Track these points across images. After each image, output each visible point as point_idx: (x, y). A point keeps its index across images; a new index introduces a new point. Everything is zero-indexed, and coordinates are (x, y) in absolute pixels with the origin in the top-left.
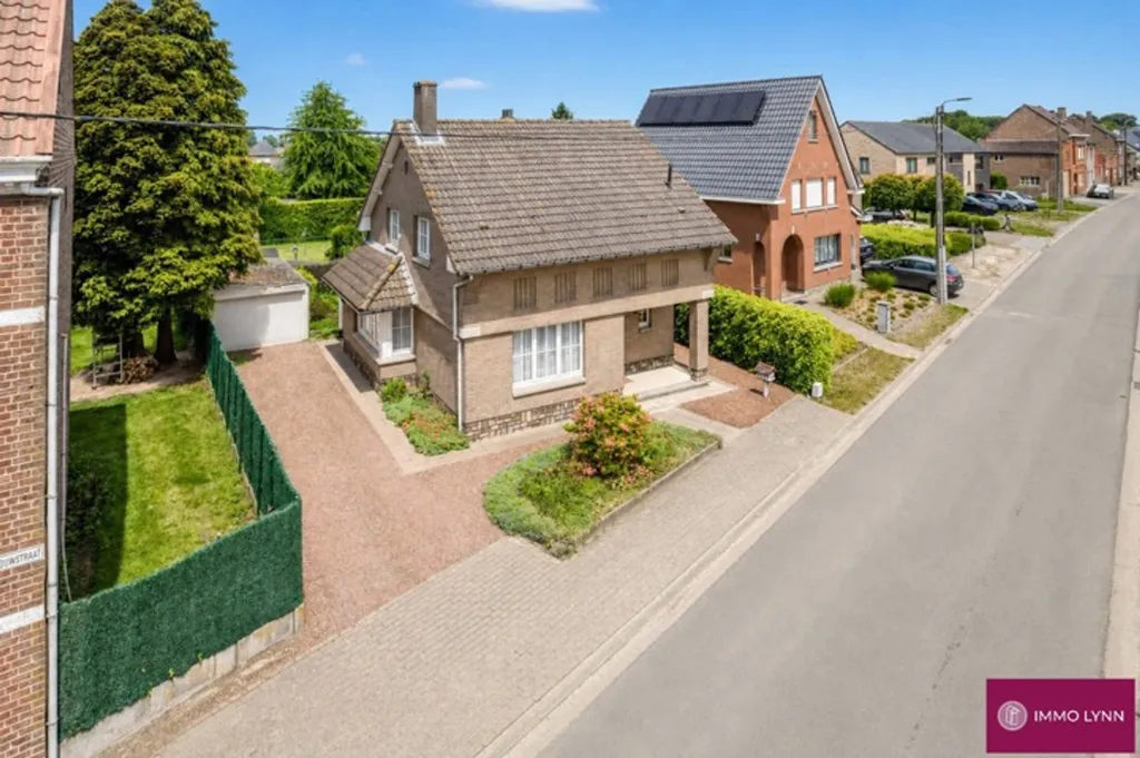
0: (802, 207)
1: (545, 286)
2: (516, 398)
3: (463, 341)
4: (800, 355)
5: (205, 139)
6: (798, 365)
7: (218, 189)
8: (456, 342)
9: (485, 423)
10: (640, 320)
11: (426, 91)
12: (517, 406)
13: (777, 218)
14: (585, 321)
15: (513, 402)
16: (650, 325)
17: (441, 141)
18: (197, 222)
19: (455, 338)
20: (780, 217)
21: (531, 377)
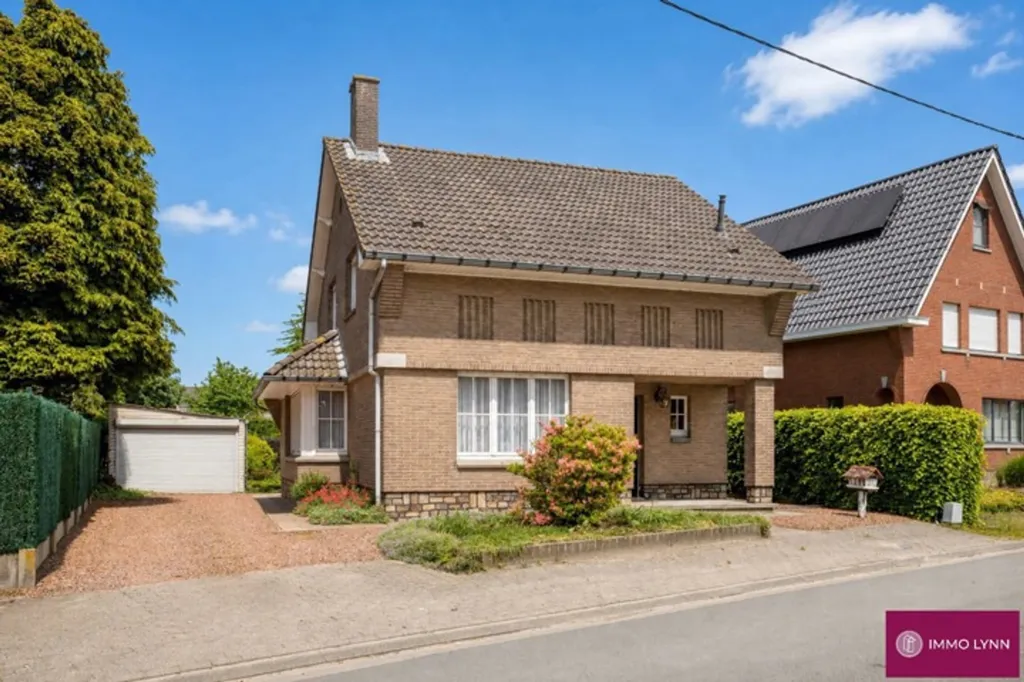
0: (960, 347)
1: (508, 309)
2: (462, 469)
3: (382, 371)
4: (921, 458)
5: (90, 190)
6: (920, 475)
7: (108, 258)
8: (373, 378)
9: (415, 497)
10: (673, 426)
11: (362, 88)
12: (465, 482)
13: (911, 355)
14: (574, 376)
15: (456, 474)
16: (689, 435)
17: (382, 157)
18: (78, 296)
19: (371, 370)
20: (916, 353)
21: (487, 449)
